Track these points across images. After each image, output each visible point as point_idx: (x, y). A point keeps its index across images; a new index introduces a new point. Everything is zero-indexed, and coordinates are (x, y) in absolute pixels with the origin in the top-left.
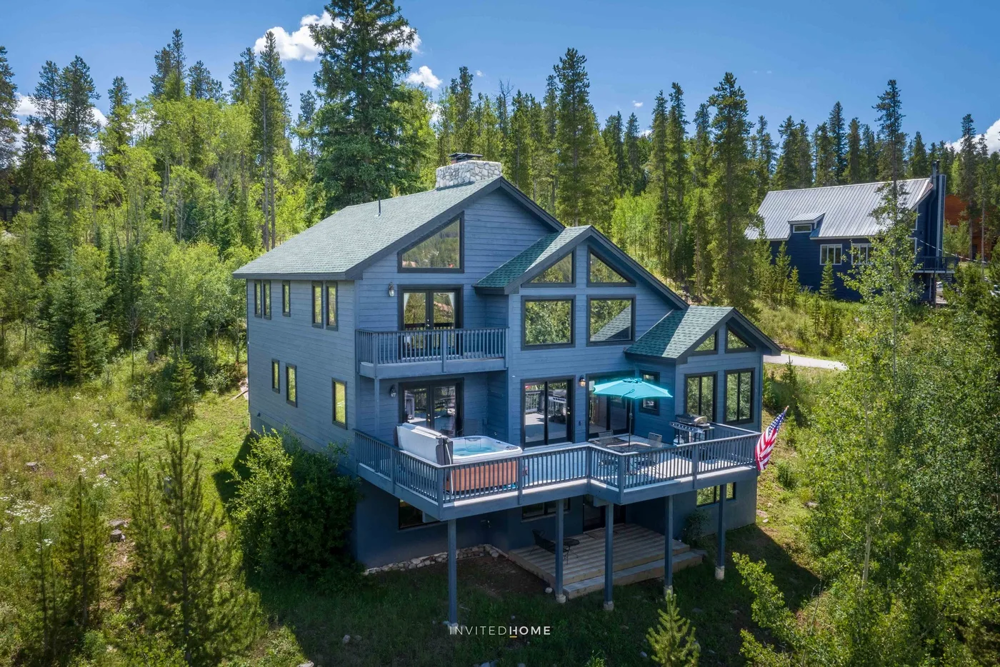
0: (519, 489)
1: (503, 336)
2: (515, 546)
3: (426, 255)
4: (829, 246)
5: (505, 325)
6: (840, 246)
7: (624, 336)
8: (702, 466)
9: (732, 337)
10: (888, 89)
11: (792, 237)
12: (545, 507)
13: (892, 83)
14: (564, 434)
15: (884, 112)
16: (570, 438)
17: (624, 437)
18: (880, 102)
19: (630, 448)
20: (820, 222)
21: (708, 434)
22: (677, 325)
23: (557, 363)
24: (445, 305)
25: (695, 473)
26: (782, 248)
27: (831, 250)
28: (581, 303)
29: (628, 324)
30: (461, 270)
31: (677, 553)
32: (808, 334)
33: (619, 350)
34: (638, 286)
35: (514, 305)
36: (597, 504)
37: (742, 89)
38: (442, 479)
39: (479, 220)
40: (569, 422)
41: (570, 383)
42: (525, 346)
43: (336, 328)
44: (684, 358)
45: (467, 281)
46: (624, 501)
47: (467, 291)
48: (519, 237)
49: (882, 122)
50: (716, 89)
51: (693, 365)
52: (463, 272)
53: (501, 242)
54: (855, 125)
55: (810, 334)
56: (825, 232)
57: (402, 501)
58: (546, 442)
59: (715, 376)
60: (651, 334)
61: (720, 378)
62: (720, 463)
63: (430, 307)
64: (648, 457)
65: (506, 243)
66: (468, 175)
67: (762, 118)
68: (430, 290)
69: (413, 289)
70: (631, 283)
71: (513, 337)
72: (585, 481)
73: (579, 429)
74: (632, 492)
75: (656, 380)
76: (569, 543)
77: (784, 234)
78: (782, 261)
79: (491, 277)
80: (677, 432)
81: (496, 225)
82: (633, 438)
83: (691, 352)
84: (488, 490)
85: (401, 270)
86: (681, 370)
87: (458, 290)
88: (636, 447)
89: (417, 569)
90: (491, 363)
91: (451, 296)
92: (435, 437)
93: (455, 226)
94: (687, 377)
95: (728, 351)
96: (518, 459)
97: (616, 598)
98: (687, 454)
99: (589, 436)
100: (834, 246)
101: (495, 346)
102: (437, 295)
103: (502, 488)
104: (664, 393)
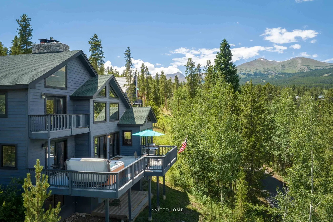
0: (133, 178)
1: (89, 117)
5: (89, 112)
10: (127, 49)
13: (129, 48)
15: (126, 56)
18: (125, 53)
23: (102, 129)
33: (116, 123)
34: (120, 99)
37: (101, 40)
39: (72, 68)
41: (105, 137)
44: (144, 124)
45: (68, 94)
47: (68, 98)
48: (83, 77)
49: (126, 58)
50: (91, 39)
52: (67, 90)
53: (78, 78)
60: (124, 117)
65: (79, 79)
66: (58, 48)
68: (55, 97)
69: (50, 96)
70: (118, 98)
71: (92, 117)
72: (143, 171)
73: (108, 155)
75: (131, 133)
81: (77, 71)
85: (46, 86)
86: (141, 129)
87: (64, 98)
90: (85, 130)
91: (62, 100)
92: (103, 161)
93: (63, 69)
96: (133, 165)
101: (86, 122)
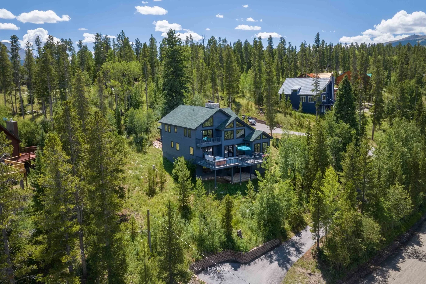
0: (226, 165)
1: (221, 138)
2: (225, 176)
3: (207, 124)
4: (302, 97)
5: (221, 136)
6: (305, 97)
7: (243, 136)
8: (256, 161)
9: (263, 136)
11: (292, 93)
12: (228, 169)
14: (232, 155)
16: (233, 156)
17: (243, 155)
19: (244, 158)
20: (300, 89)
21: (258, 155)
22: (253, 134)
23: (230, 143)
24: (210, 132)
25: (255, 162)
26: (288, 98)
27: (303, 98)
28: (235, 131)
29: (244, 133)
30: (213, 126)
31: (253, 176)
32: (293, 124)
33: (242, 139)
35: (223, 132)
36: (238, 167)
38: (214, 164)
40: (232, 153)
41: (233, 146)
42: (225, 140)
43: (191, 137)
44: (254, 141)
45: (214, 128)
46: (243, 167)
47: (214, 130)
48: (223, 119)
51: (256, 142)
53: (220, 120)
54: (323, 41)
55: (293, 125)
56: (301, 93)
57: (204, 167)
58: (229, 157)
59: (260, 144)
60: (248, 136)
61: (261, 144)
62: (260, 160)
63: (208, 133)
64: (247, 159)
67: (290, 43)
68: (207, 130)
69: (205, 130)
70: (244, 126)
71: (223, 138)
72: (236, 164)
73: (235, 154)
74: (244, 165)
75: (249, 146)
76: (234, 175)
77: (290, 92)
78: (289, 102)
79: (218, 127)
80: (253, 155)
82: (245, 156)
83: (256, 139)
84: (221, 165)
85: (203, 127)
86: (253, 143)
87: (212, 130)
88: (245, 158)
89: (206, 180)
90: (219, 143)
91: (211, 131)
92: (213, 157)
93: (212, 119)
94: (255, 144)
95: (262, 139)
96: (226, 160)
97: (242, 183)
98: (253, 158)
99: (236, 156)
100: (304, 97)
101: (220, 140)
102: (209, 131)
103: (223, 165)
104: (249, 148)
